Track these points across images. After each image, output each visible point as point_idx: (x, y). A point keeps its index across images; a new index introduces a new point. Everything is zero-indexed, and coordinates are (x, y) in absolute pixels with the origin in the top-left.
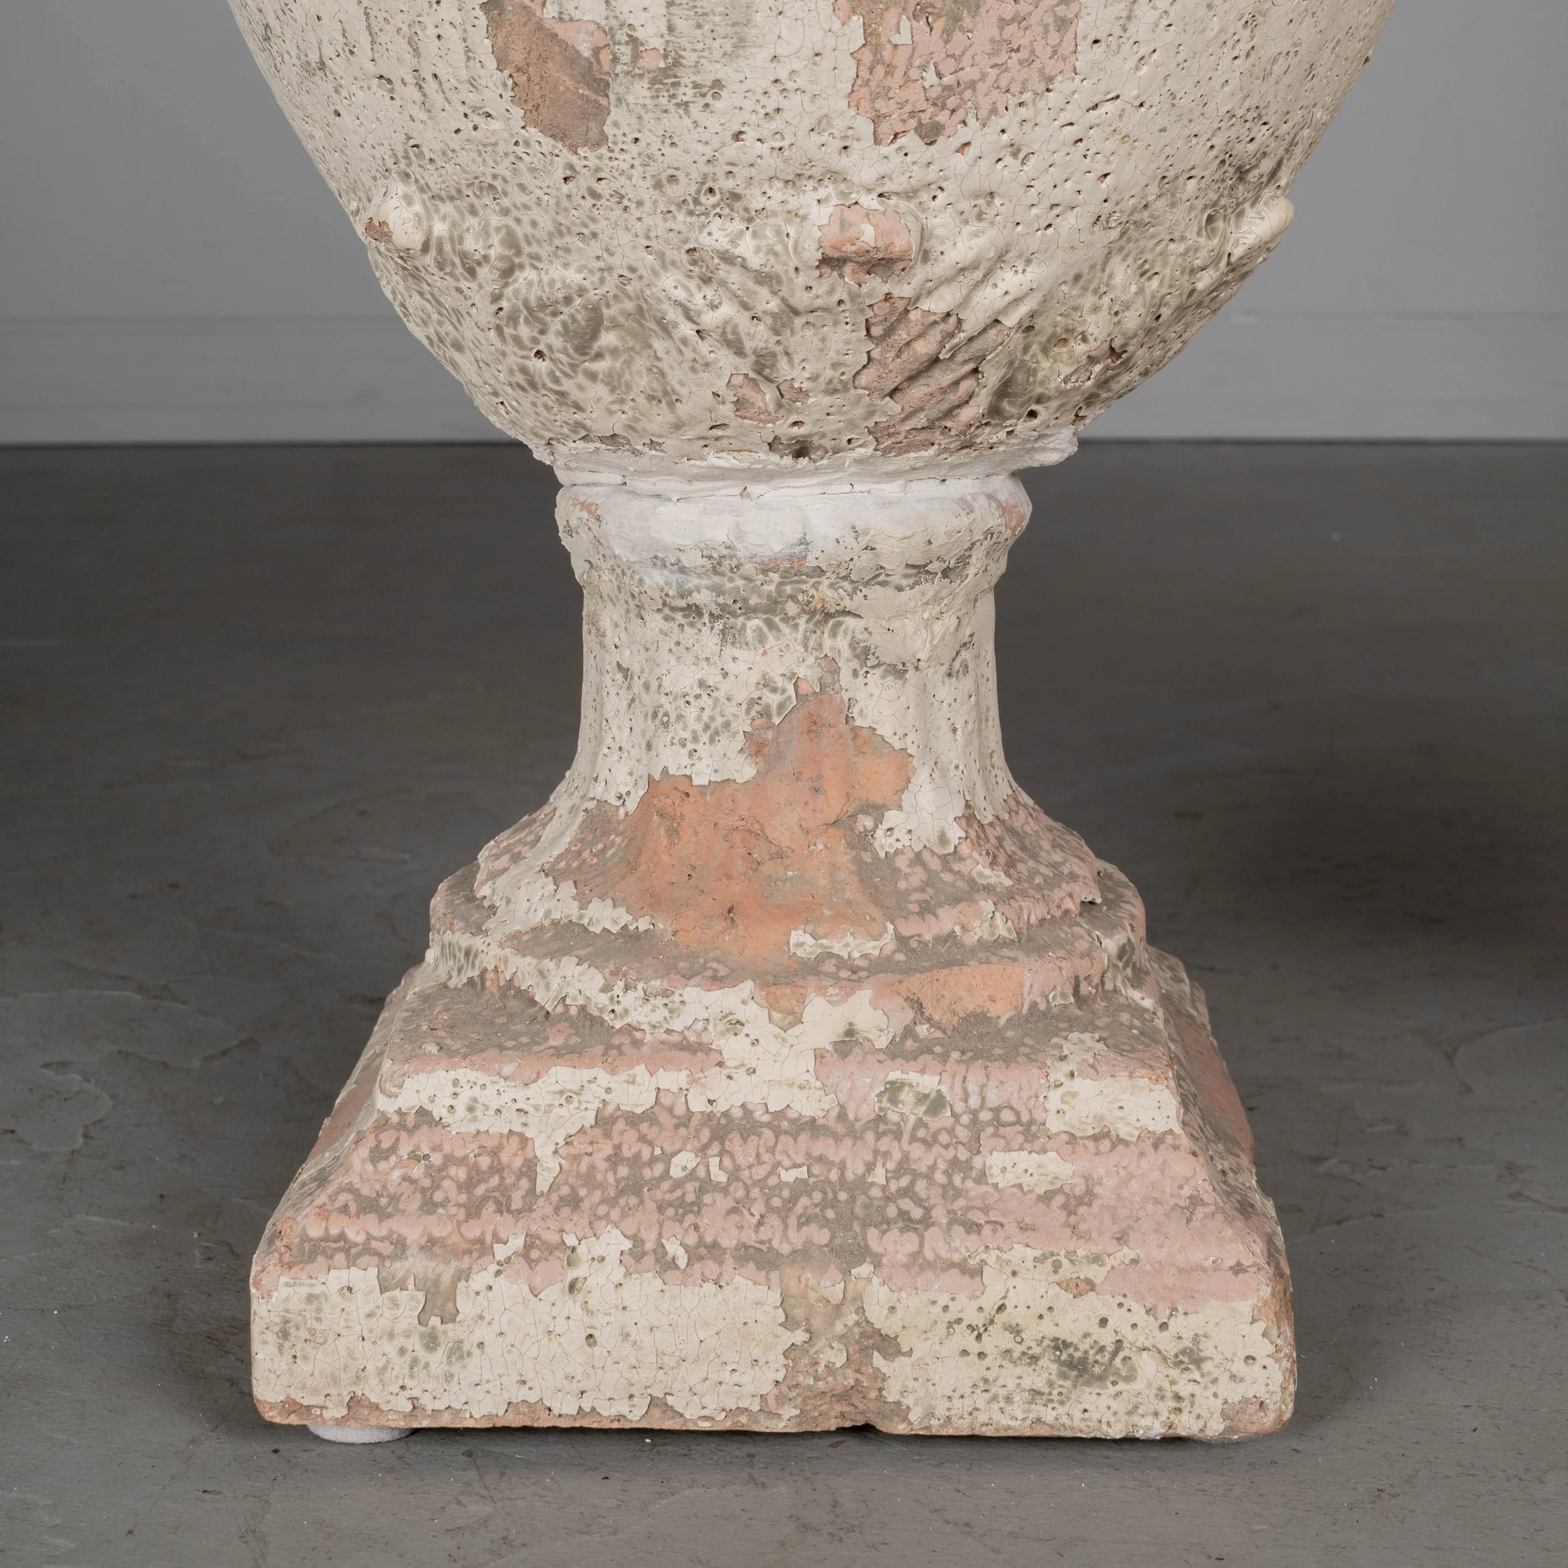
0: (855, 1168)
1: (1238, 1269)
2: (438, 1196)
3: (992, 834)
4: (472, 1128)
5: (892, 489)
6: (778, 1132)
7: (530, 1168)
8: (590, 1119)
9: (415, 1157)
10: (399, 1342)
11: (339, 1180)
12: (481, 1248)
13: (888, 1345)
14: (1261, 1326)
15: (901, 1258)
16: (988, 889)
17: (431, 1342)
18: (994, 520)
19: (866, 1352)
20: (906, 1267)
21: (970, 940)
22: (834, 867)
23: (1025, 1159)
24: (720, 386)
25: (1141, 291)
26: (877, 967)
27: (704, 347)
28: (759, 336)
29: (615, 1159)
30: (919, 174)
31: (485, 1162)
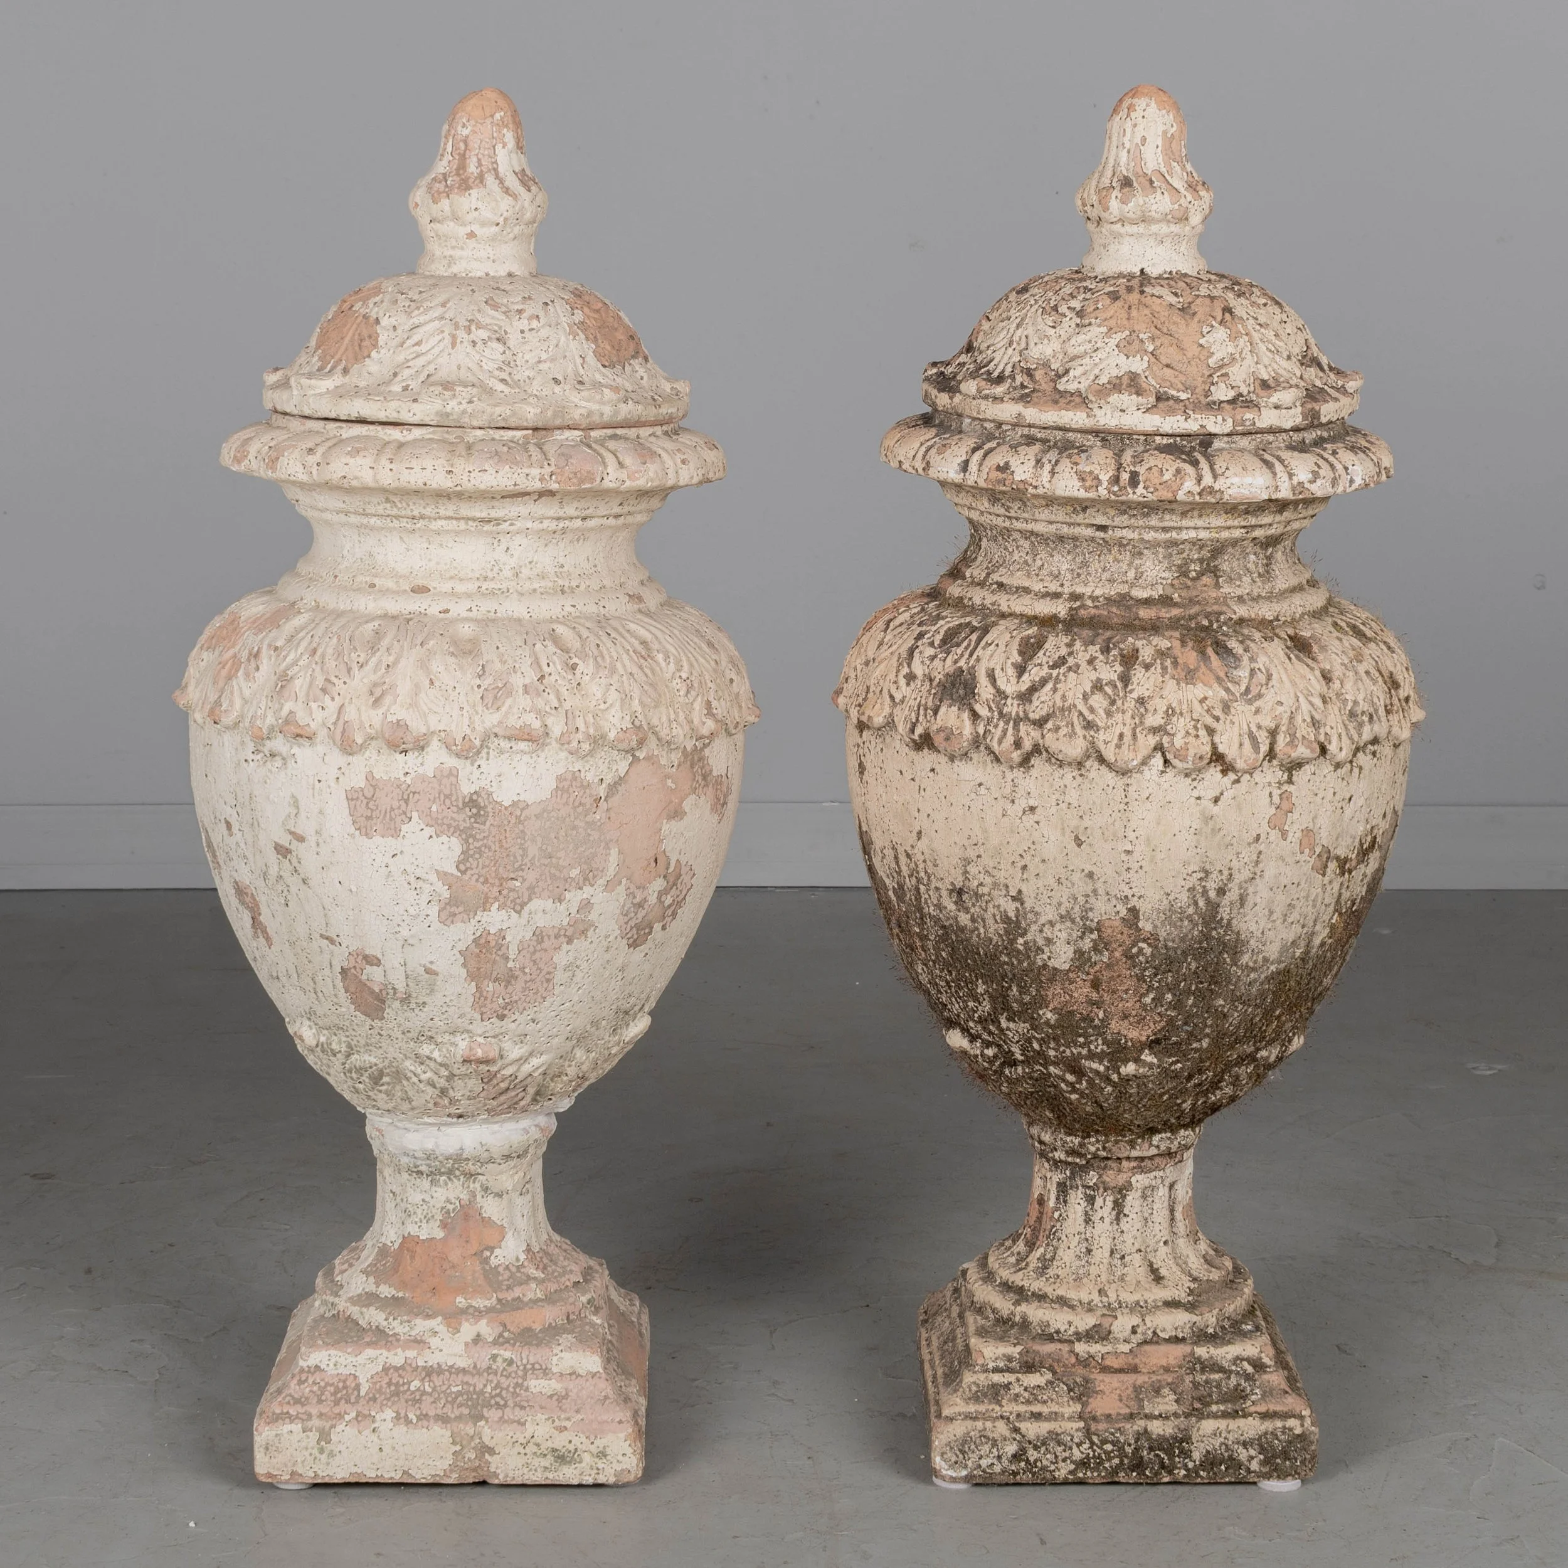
0: (479, 1386)
1: (620, 1422)
2: (323, 1398)
3: (538, 1256)
4: (336, 1372)
5: (496, 1127)
6: (451, 1373)
7: (357, 1387)
8: (380, 1369)
9: (314, 1383)
10: (310, 1451)
11: (286, 1392)
12: (340, 1416)
13: (491, 1451)
14: (628, 1442)
15: (496, 1419)
16: (535, 1279)
17: (322, 1451)
18: (538, 1135)
19: (483, 1454)
20: (498, 1422)
21: (526, 1299)
22: (474, 1272)
23: (543, 1382)
24: (428, 1098)
25: (588, 1058)
26: (489, 1310)
27: (421, 1086)
28: (442, 1083)
29: (389, 1384)
30: (497, 1031)
31: (341, 1385)
